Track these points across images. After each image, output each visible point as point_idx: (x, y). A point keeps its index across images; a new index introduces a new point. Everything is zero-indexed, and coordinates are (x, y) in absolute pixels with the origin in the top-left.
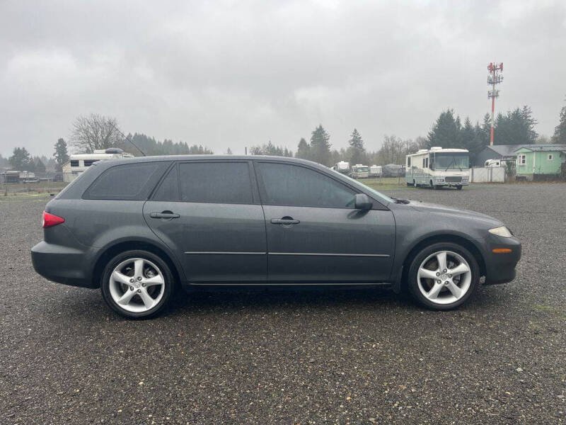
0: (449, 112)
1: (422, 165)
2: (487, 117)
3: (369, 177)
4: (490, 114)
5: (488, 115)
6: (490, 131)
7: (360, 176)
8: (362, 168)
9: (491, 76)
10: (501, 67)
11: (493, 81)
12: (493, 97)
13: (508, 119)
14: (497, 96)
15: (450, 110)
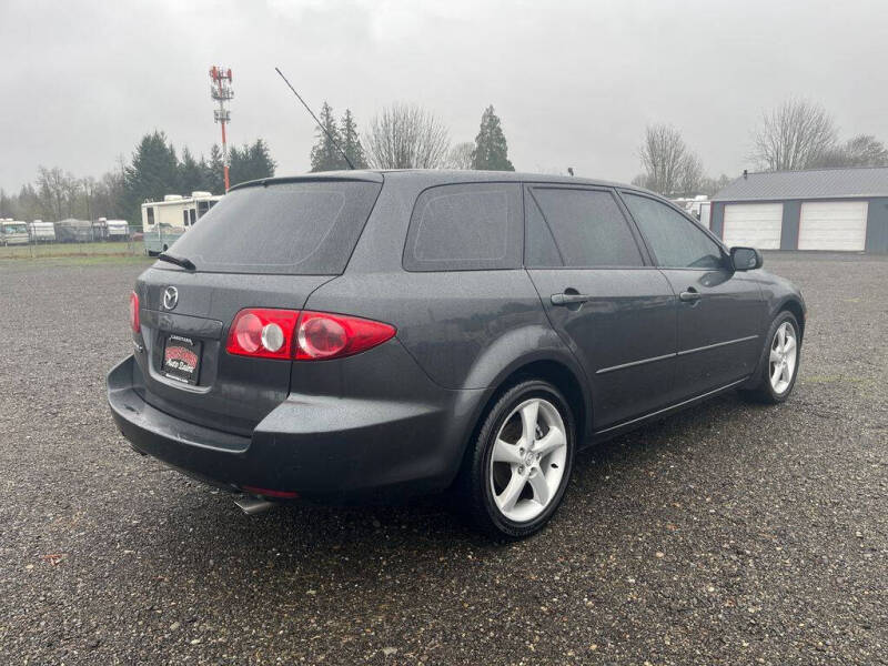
0: (157, 136)
1: (183, 222)
2: (215, 150)
3: (32, 242)
4: (220, 145)
5: (216, 147)
6: (222, 173)
7: (12, 241)
8: (14, 227)
9: (216, 87)
10: (230, 77)
11: (221, 96)
12: (223, 120)
13: (246, 157)
14: (228, 119)
15: (159, 133)
